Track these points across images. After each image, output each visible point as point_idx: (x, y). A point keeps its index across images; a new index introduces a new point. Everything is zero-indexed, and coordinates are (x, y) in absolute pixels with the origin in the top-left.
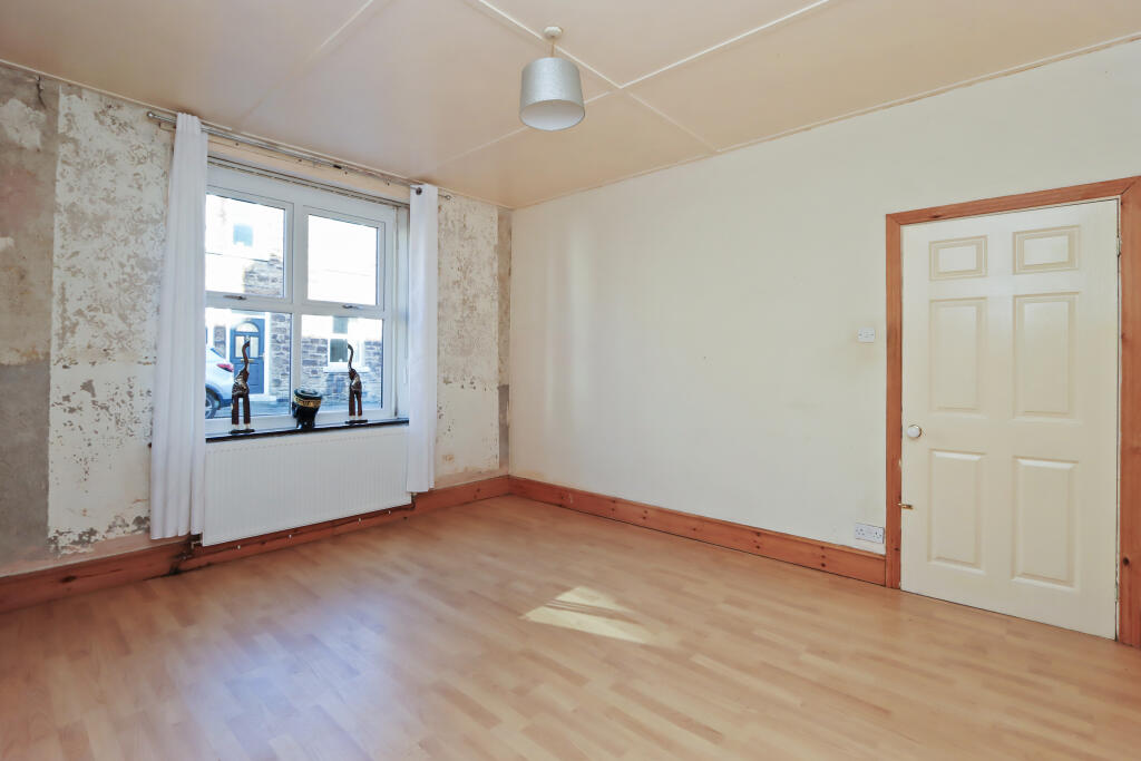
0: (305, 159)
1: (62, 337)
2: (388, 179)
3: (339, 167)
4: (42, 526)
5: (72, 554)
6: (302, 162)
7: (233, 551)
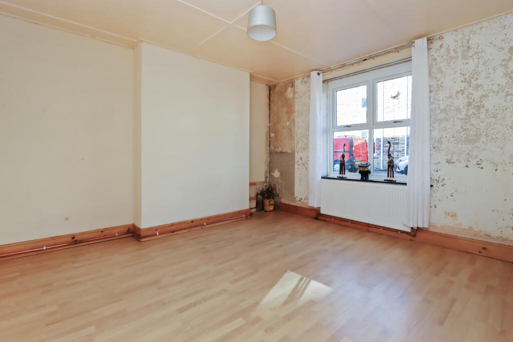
0: (355, 63)
1: (297, 145)
2: (397, 50)
3: (366, 60)
4: (293, 194)
5: (297, 204)
6: (354, 65)
7: (330, 219)
